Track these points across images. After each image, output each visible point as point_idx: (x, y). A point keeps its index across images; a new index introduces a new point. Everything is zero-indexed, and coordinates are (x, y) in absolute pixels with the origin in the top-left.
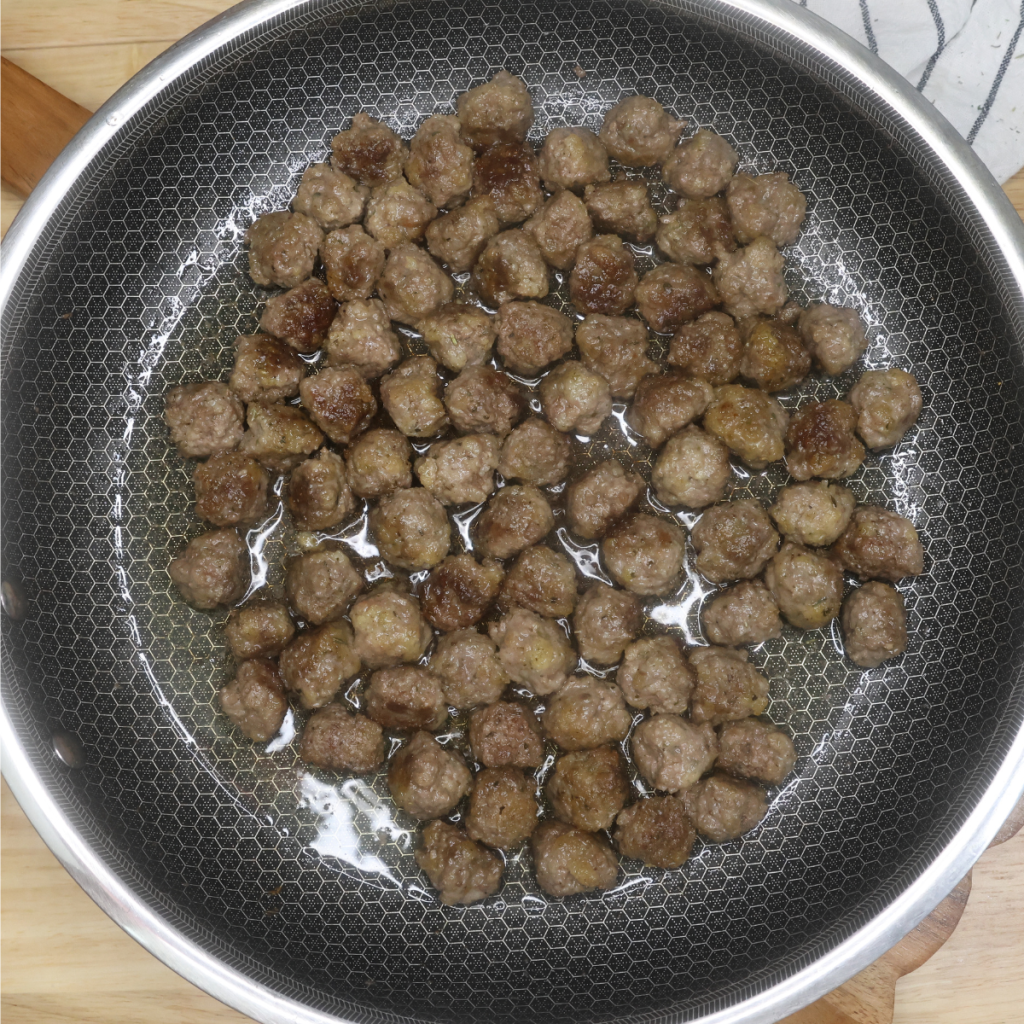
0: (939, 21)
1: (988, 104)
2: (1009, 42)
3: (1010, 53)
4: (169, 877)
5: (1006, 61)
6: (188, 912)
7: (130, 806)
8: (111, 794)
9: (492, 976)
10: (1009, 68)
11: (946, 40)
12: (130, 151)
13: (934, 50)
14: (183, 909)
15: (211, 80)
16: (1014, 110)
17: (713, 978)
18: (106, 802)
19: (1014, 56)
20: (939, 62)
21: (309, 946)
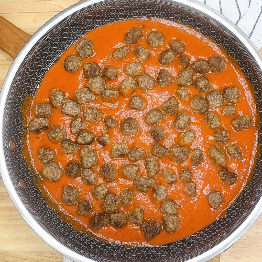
0: (239, 12)
1: (251, 34)
2: (258, 17)
3: (258, 20)
4: (45, 218)
5: (257, 22)
6: (49, 227)
7: (36, 199)
8: (32, 196)
9: (122, 249)
10: (257, 24)
11: (241, 17)
12: (50, 36)
13: (238, 19)
14: (48, 226)
15: (73, 20)
16: (258, 35)
17: (177, 255)
18: (31, 198)
19: (259, 21)
20: (239, 22)
21: (78, 238)
